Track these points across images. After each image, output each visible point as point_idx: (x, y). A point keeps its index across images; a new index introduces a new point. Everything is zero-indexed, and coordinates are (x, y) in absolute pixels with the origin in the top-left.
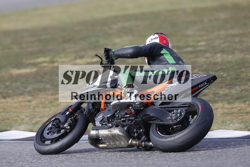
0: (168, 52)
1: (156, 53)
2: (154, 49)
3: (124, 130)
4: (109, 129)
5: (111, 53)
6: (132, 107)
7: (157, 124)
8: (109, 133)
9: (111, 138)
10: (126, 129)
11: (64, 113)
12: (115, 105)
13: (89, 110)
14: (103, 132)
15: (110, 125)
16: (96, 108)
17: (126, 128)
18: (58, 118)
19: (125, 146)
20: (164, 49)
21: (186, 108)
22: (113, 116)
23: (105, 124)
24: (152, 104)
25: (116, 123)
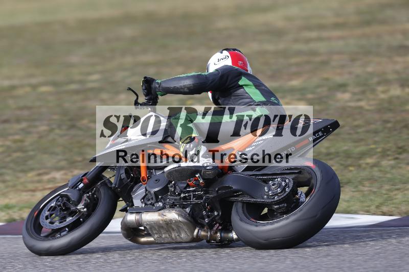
0: (250, 83)
1: (231, 84)
2: (227, 78)
3: (186, 212)
4: (160, 212)
5: (154, 85)
6: (200, 175)
7: (243, 203)
8: (160, 218)
9: (162, 227)
10: (188, 212)
11: (75, 186)
12: (171, 172)
13: (121, 180)
14: (150, 217)
15: (160, 204)
16: (133, 177)
17: (188, 210)
18: (67, 195)
19: (188, 240)
20: (243, 78)
21: (293, 176)
22: (165, 190)
23: (151, 204)
24: (231, 169)
25: (172, 202)
